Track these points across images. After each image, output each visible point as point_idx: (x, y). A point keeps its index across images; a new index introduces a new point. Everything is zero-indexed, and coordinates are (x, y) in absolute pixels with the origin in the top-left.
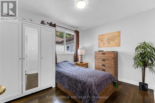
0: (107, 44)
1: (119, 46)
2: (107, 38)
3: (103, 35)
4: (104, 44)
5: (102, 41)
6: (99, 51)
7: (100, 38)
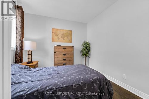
0: (61, 39)
1: (71, 42)
2: (62, 34)
3: (57, 29)
4: (59, 39)
5: (56, 35)
6: (57, 45)
7: (54, 32)
